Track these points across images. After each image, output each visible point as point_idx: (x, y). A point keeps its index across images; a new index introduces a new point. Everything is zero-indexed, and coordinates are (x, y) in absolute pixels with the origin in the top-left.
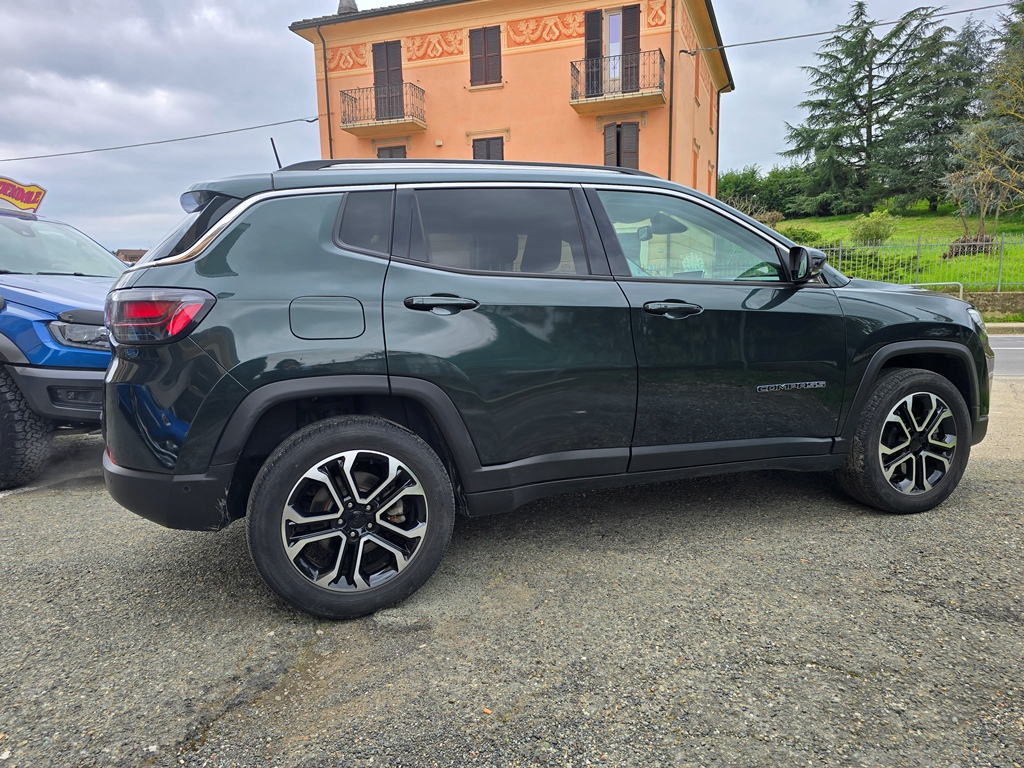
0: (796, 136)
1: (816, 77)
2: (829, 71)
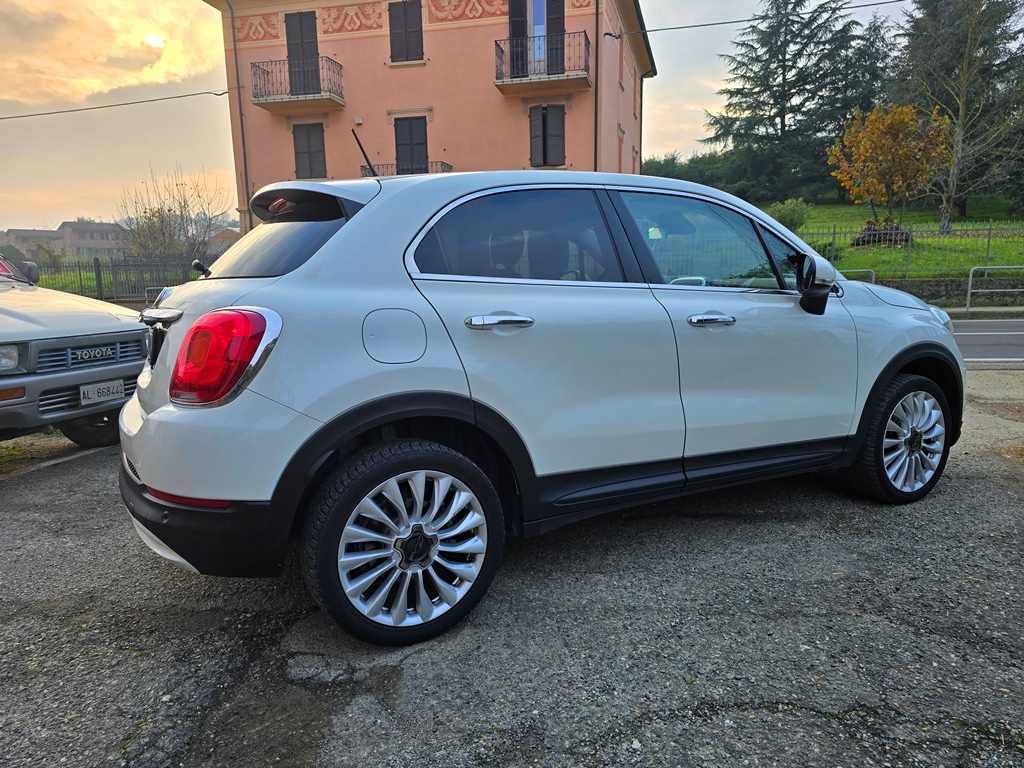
0: (715, 123)
1: (734, 65)
2: (745, 60)
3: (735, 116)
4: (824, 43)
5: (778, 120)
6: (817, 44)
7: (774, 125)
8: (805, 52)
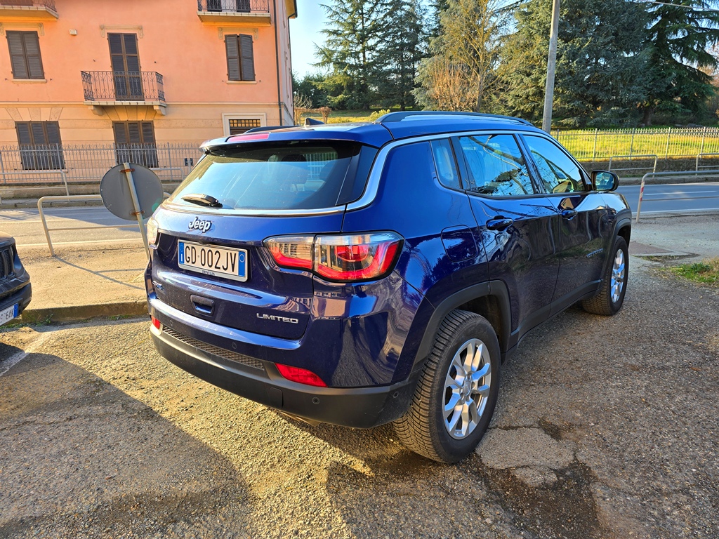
0: (321, 53)
1: (331, 13)
2: (338, 11)
3: (334, 49)
4: (386, 5)
5: (361, 55)
6: (382, 4)
7: (359, 58)
8: (375, 10)
